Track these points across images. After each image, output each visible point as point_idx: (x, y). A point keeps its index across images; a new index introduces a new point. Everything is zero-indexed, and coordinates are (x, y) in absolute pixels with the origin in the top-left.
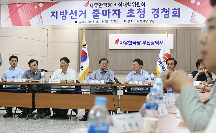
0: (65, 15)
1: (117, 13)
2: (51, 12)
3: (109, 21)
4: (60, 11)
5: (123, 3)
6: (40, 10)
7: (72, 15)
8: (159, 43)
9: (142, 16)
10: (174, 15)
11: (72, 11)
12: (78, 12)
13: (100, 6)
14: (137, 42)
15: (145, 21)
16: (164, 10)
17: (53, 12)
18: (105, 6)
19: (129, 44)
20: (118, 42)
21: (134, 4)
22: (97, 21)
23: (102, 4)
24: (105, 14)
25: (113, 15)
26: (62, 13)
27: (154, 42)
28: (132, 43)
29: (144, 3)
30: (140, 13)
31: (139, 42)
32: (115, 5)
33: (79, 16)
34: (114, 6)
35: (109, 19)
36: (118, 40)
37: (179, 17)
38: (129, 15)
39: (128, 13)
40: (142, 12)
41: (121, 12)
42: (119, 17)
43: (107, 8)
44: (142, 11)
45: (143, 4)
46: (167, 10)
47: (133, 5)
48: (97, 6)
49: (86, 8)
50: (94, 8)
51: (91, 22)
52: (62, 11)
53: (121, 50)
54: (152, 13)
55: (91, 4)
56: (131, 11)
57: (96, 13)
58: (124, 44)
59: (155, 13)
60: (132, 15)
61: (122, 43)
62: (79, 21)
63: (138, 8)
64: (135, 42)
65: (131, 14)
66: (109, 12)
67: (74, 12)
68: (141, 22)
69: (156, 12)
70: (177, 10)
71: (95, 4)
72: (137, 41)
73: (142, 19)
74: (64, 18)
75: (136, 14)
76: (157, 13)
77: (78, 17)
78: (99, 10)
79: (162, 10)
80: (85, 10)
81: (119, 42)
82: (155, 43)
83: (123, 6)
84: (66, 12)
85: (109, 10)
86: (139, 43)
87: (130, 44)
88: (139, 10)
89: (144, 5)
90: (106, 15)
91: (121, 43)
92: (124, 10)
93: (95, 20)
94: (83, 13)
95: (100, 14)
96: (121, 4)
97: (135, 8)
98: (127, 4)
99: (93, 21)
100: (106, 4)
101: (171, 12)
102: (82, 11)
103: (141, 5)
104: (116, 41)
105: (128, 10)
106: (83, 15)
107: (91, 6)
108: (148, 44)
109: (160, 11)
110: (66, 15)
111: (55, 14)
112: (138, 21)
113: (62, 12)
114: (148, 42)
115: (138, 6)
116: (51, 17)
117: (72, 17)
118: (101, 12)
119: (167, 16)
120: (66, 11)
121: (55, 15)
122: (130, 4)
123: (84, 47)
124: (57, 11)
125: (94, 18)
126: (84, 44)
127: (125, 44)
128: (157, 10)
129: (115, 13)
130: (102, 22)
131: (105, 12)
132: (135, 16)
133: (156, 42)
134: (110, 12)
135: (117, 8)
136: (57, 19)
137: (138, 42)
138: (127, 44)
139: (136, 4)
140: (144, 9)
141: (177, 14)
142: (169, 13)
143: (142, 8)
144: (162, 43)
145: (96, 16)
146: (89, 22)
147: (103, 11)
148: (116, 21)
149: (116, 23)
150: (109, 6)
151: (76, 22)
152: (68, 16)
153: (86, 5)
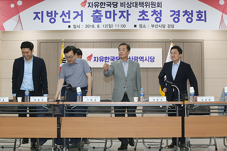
0: (53, 17)
1: (126, 15)
2: (34, 13)
3: (114, 26)
4: (47, 12)
5: (133, 3)
6: (18, 10)
7: (63, 17)
8: (144, 59)
9: (158, 19)
10: (198, 19)
11: (63, 12)
12: (71, 13)
13: (102, 6)
14: (115, 58)
15: (162, 27)
16: (186, 12)
17: (37, 13)
18: (109, 5)
20: (91, 59)
21: (147, 4)
22: (98, 26)
23: (105, 4)
24: (108, 16)
25: (120, 18)
26: (50, 15)
27: (138, 58)
28: (110, 60)
29: (160, 2)
30: (155, 16)
32: (122, 5)
33: (74, 19)
34: (121, 6)
35: (114, 23)
36: (91, 56)
37: (205, 21)
38: (141, 18)
39: (140, 16)
40: (158, 15)
41: (130, 15)
42: (128, 20)
43: (111, 9)
44: (158, 14)
45: (159, 5)
46: (190, 12)
47: (146, 6)
48: (98, 6)
49: (82, 9)
50: (94, 9)
51: (90, 26)
52: (50, 12)
53: (95, 69)
54: (171, 16)
55: (89, 3)
56: (143, 12)
57: (97, 14)
58: (99, 61)
59: (175, 16)
60: (146, 18)
61: (97, 60)
62: (74, 26)
63: (153, 9)
64: (113, 58)
65: (143, 17)
67: (67, 13)
68: (157, 27)
69: (176, 15)
70: (203, 12)
71: (96, 3)
73: (159, 24)
75: (149, 17)
76: (177, 16)
77: (71, 19)
78: (101, 11)
79: (183, 12)
80: (82, 11)
81: (93, 59)
83: (133, 6)
84: (56, 14)
85: (114, 11)
87: (106, 61)
88: (155, 12)
90: (110, 18)
91: (95, 60)
92: (135, 12)
93: (96, 24)
94: (78, 15)
95: (102, 16)
96: (130, 4)
97: (149, 10)
98: (138, 4)
99: (93, 26)
100: (110, 3)
101: (195, 14)
102: (77, 12)
103: (156, 6)
104: (88, 58)
105: (140, 12)
106: (79, 17)
107: (89, 6)
109: (182, 14)
110: (55, 16)
111: (40, 15)
112: (153, 26)
113: (50, 13)
114: (130, 58)
115: (153, 6)
116: (34, 19)
117: (63, 19)
118: (103, 13)
119: (189, 20)
120: (55, 11)
121: (40, 18)
122: (142, 4)
123: (63, 62)
124: (42, 12)
125: (94, 21)
127: (101, 60)
128: (177, 12)
129: (122, 15)
130: (104, 26)
131: (108, 14)
132: (148, 20)
133: (140, 58)
134: (116, 14)
135: (125, 9)
136: (42, 22)
137: (117, 58)
138: (103, 60)
139: (150, 4)
140: (161, 11)
141: (203, 18)
142: (192, 16)
143: (158, 9)
144: (147, 59)
145: (97, 19)
146: (87, 26)
147: (106, 12)
148: (124, 26)
149: (123, 28)
150: (114, 7)
151: (69, 27)
152: (58, 18)
153: (83, 4)
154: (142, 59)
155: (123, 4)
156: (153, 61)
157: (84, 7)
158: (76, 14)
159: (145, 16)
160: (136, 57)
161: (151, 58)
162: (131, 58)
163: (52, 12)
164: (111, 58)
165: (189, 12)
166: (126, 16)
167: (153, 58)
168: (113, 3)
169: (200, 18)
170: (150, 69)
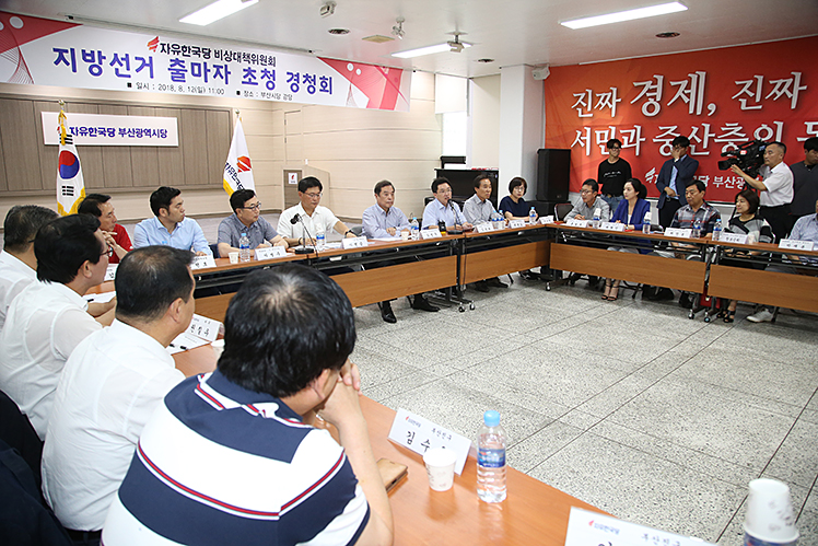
0: (97, 62)
1: (224, 73)
2: (55, 50)
3: (207, 90)
4: (84, 51)
5: (234, 53)
6: (15, 38)
7: (117, 65)
8: (152, 133)
9: (271, 86)
10: (322, 89)
11: (116, 55)
12: (132, 59)
13: (185, 54)
14: (106, 130)
15: (277, 97)
16: (307, 76)
17: (61, 52)
18: (196, 53)
19: (90, 135)
21: (254, 59)
22: (180, 88)
23: (190, 49)
24: (196, 72)
25: (215, 77)
26: (88, 58)
27: (142, 131)
28: (98, 133)
29: (273, 57)
30: (266, 79)
31: (112, 131)
32: (217, 55)
33: (137, 71)
34: (216, 57)
35: (206, 86)
37: (331, 93)
38: (247, 80)
39: (245, 77)
40: (270, 78)
41: (230, 73)
42: (227, 83)
43: (201, 60)
44: (271, 75)
45: (272, 61)
46: (312, 78)
47: (253, 61)
48: (178, 52)
49: (151, 53)
50: (173, 56)
51: (167, 87)
52: (88, 52)
54: (288, 81)
55: (163, 45)
56: (249, 72)
57: (177, 67)
58: (80, 135)
59: (293, 81)
60: (253, 80)
62: (138, 84)
63: (263, 68)
64: (103, 130)
65: (250, 79)
66: (207, 71)
67: (122, 59)
68: (269, 97)
69: (295, 80)
70: (327, 79)
71: (174, 47)
73: (271, 92)
74: (96, 70)
75: (258, 80)
76: (296, 82)
77: (132, 72)
78: (184, 62)
79: (304, 76)
80: (151, 58)
82: (144, 134)
83: (234, 59)
84: (101, 58)
85: (205, 63)
86: (112, 133)
87: (92, 134)
88: (265, 72)
89: (273, 63)
90: (199, 75)
92: (237, 69)
93: (176, 85)
94: (144, 64)
95: (186, 71)
96: (229, 54)
97: (258, 68)
98: (242, 56)
99: (172, 87)
100: (197, 50)
101: (318, 81)
102: (142, 59)
103: (268, 62)
105: (244, 70)
106: (147, 69)
107: (163, 49)
108: (129, 136)
109: (302, 79)
110: (100, 63)
111: (68, 56)
112: (263, 94)
113: (88, 55)
114: (129, 131)
115: (263, 63)
116: (57, 63)
117: (117, 70)
118: (188, 67)
119: (311, 90)
120: (99, 52)
121: (70, 62)
122: (247, 57)
124: (72, 50)
125: (173, 79)
127: (82, 133)
128: (295, 75)
129: (218, 72)
130: (191, 89)
131: (196, 68)
132: (257, 84)
133: (146, 131)
134: (209, 70)
135: (223, 63)
136: (74, 70)
137: (109, 130)
138: (86, 133)
139: (259, 58)
140: (274, 71)
141: (328, 88)
142: (315, 84)
143: (270, 68)
144: (156, 133)
145: (178, 76)
146: (162, 87)
147: (193, 65)
148: (221, 91)
149: (221, 95)
150: (206, 56)
151: (129, 85)
152: (106, 66)
153: (153, 45)
154: (149, 134)
155: (218, 53)
156: (165, 136)
157: (154, 51)
158: (141, 62)
159: (252, 78)
160: (139, 130)
161: (162, 132)
162: (132, 131)
164: (99, 130)
166: (223, 75)
167: (165, 131)
168: (203, 49)
169: (324, 87)
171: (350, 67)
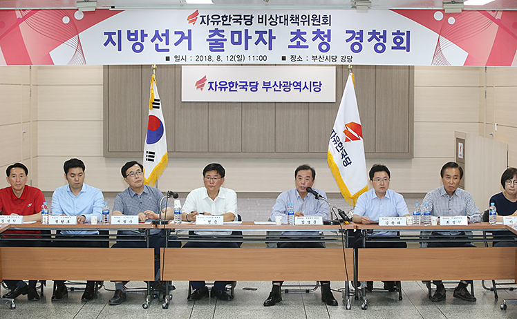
0: (139, 41)
1: (267, 39)
2: (105, 33)
3: (248, 58)
4: (129, 31)
5: (280, 17)
6: (76, 28)
7: (157, 41)
8: (303, 86)
9: (325, 46)
10: (396, 46)
11: (157, 32)
12: (171, 34)
13: (225, 23)
14: (248, 84)
15: (331, 60)
16: (374, 34)
17: (110, 34)
18: (237, 21)
19: (230, 90)
20: (203, 85)
21: (305, 20)
22: (219, 58)
23: (230, 18)
24: (236, 40)
25: (257, 43)
26: (132, 37)
27: (290, 84)
28: (238, 88)
29: (328, 16)
30: (319, 41)
31: (255, 84)
32: (261, 21)
33: (176, 44)
34: (259, 22)
35: (246, 53)
36: (204, 79)
37: (408, 50)
38: (295, 43)
39: (292, 41)
40: (324, 39)
41: (274, 38)
42: (270, 49)
43: (241, 28)
44: (325, 36)
45: (327, 20)
46: (382, 34)
47: (304, 22)
48: (218, 22)
49: (191, 26)
50: (212, 27)
51: (204, 58)
52: (133, 32)
53: (210, 104)
54: (347, 41)
55: (203, 17)
56: (298, 34)
57: (216, 37)
58: (218, 90)
59: (354, 40)
60: (302, 43)
61: (214, 88)
62: (176, 57)
63: (315, 29)
64: (245, 84)
65: (298, 42)
66: (248, 37)
67: (163, 35)
68: (321, 60)
69: (357, 38)
70: (404, 34)
71: (214, 17)
72: (250, 83)
73: (325, 54)
74: (138, 48)
75: (309, 42)
76: (358, 41)
77: (171, 46)
78: (223, 31)
79: (369, 33)
80: (190, 31)
81: (207, 85)
82: (292, 87)
83: (280, 22)
84: (144, 35)
85: (246, 31)
86: (254, 87)
87: (232, 89)
88: (318, 33)
89: (328, 22)
90: (240, 43)
91: (211, 87)
92: (283, 33)
93: (214, 55)
94: (183, 37)
95: (226, 40)
96: (274, 18)
97: (309, 30)
98: (289, 19)
99: (210, 57)
100: (239, 17)
101: (390, 38)
102: (181, 33)
103: (322, 22)
104: (198, 83)
105: (292, 33)
106: (186, 41)
107: (203, 21)
108: (275, 91)
109: (366, 37)
110: (143, 40)
111: (115, 38)
112: (314, 58)
113: (133, 34)
114: (275, 84)
115: (315, 23)
116: (106, 45)
117: (157, 45)
118: (227, 36)
119: (380, 48)
120: (142, 31)
121: (117, 43)
122: (295, 19)
123: (154, 107)
124: (120, 32)
125: (211, 49)
126: (155, 100)
127: (221, 88)
128: (358, 33)
129: (261, 38)
130: (230, 58)
131: (236, 36)
132: (307, 47)
133: (295, 84)
134: (250, 37)
135: (266, 28)
136: (120, 49)
137: (252, 84)
138: (225, 88)
139: (311, 18)
140: (329, 31)
141: (404, 44)
142: (385, 41)
143: (324, 28)
144: (308, 86)
145: (216, 44)
146: (199, 58)
147: (233, 33)
148: (264, 58)
149: (263, 62)
150: (248, 23)
151: (168, 59)
152: (147, 43)
153: (193, 18)
154: (298, 87)
155: (262, 19)
156: (318, 90)
157: (194, 24)
158: (180, 35)
159: (301, 41)
160: (287, 83)
161: (315, 84)
162: (278, 85)
163: (136, 31)
164: (240, 84)
165: (379, 33)
167: (318, 84)
168: (245, 16)
169: (398, 44)
170: (312, 104)
171: (438, 16)
